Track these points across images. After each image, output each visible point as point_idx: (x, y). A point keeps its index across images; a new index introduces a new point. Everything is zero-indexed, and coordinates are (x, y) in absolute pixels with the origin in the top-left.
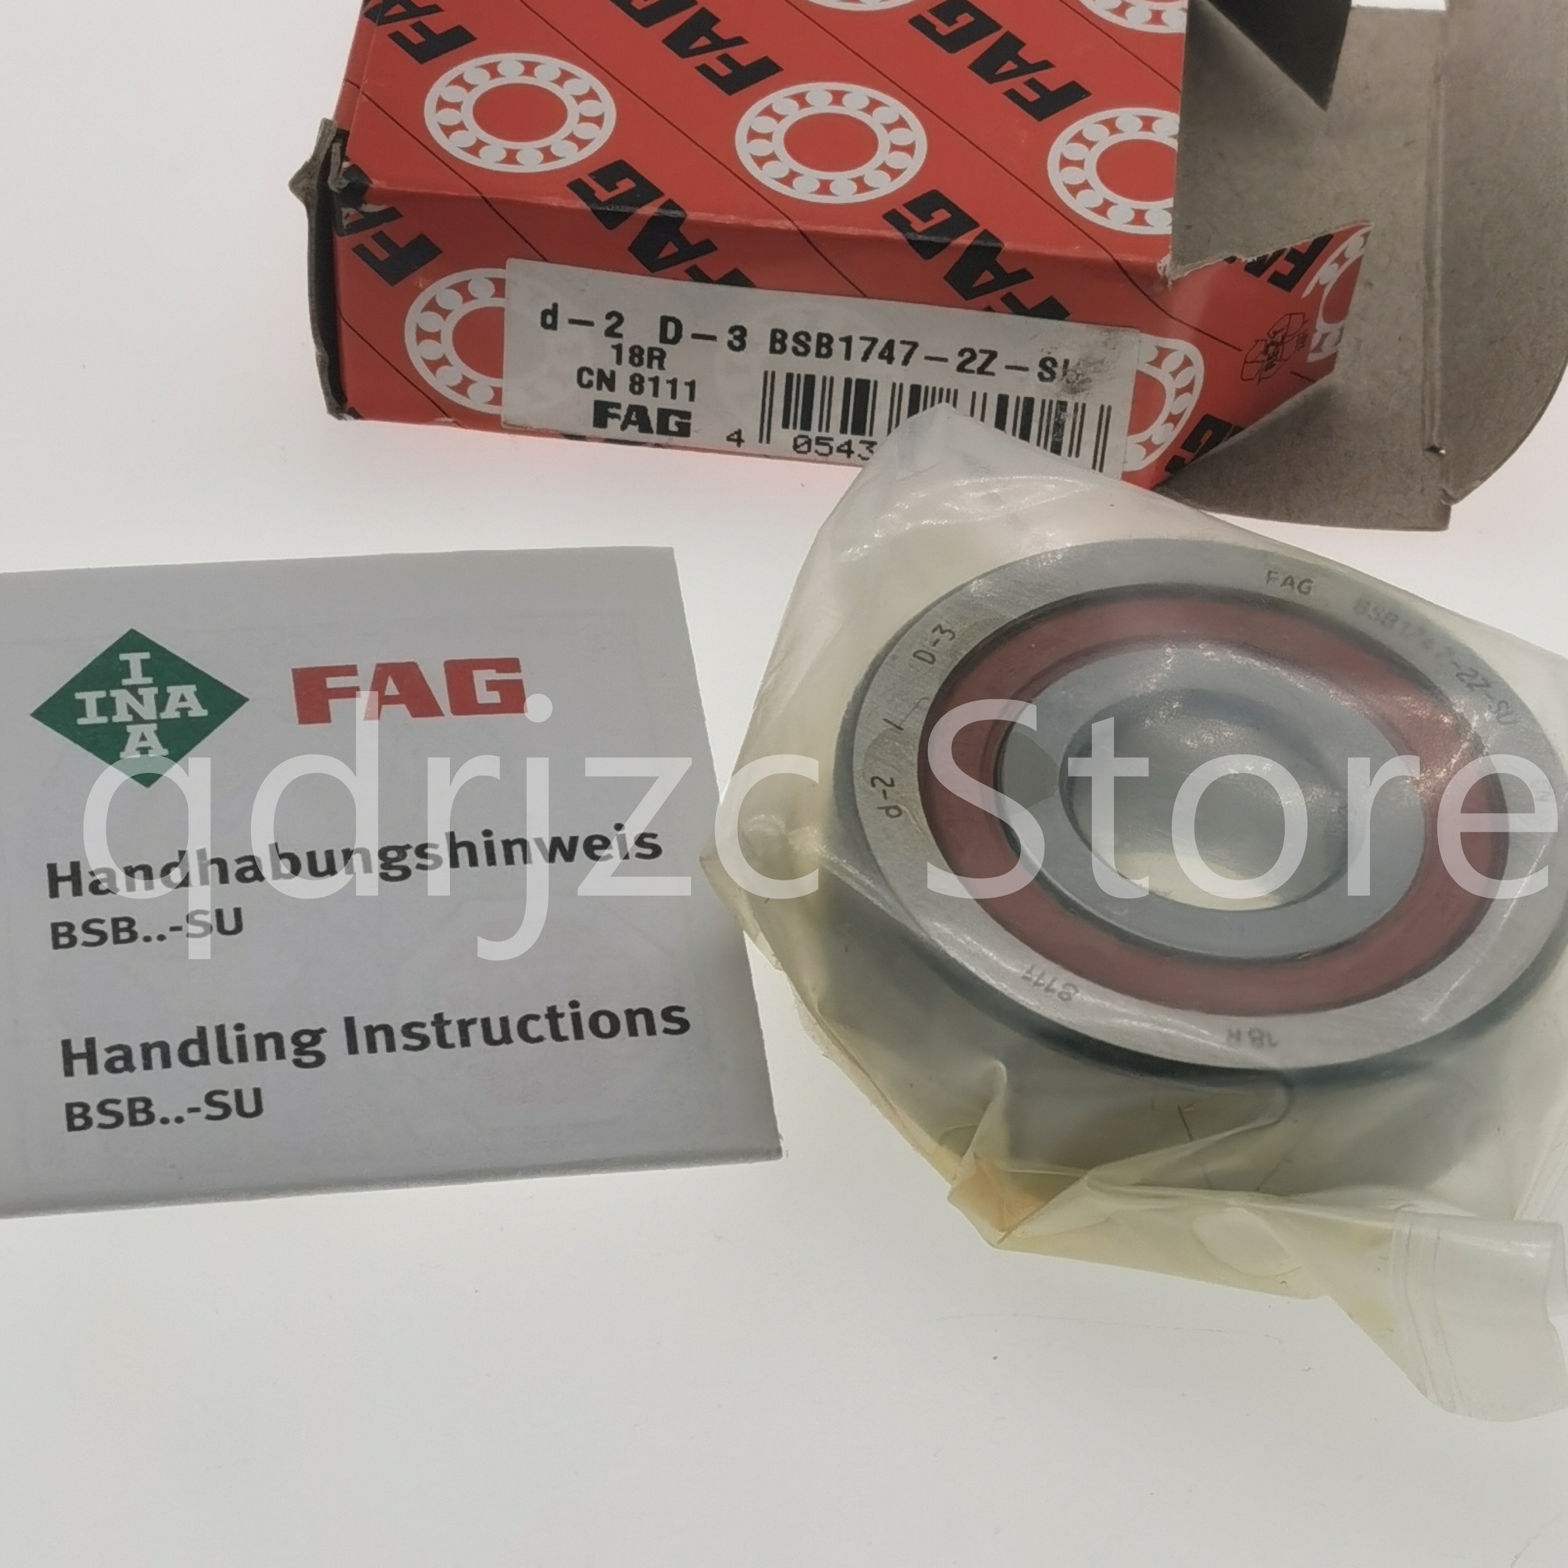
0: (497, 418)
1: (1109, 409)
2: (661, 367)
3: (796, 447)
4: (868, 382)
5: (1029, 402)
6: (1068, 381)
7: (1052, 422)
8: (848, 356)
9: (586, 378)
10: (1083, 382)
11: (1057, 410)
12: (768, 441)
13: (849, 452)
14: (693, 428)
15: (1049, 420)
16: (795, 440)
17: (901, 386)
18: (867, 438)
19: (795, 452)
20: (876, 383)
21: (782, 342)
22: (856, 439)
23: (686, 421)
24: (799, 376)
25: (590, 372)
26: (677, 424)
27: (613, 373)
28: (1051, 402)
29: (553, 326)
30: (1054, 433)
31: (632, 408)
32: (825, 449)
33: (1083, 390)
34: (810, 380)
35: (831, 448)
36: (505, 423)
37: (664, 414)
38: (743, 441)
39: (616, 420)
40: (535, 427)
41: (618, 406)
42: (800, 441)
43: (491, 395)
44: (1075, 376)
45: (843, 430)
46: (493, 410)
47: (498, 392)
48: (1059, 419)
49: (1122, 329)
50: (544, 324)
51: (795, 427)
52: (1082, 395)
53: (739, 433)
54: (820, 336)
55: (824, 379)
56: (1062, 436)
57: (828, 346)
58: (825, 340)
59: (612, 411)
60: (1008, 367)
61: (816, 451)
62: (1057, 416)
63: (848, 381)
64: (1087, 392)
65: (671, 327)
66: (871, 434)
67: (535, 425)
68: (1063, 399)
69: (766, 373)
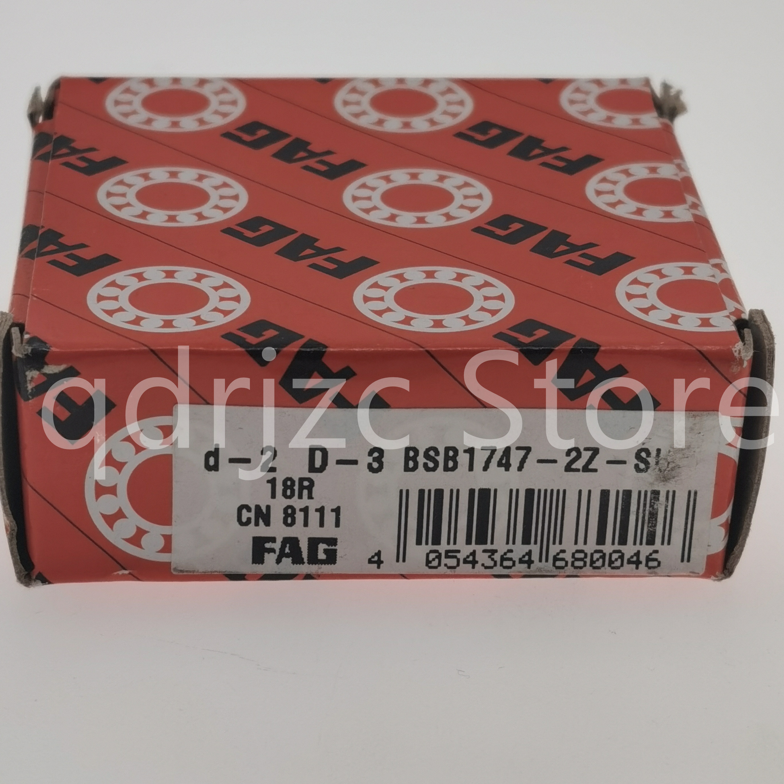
0: (167, 565)
1: (696, 493)
2: (310, 497)
3: (428, 562)
4: (489, 490)
5: (628, 494)
6: (660, 470)
7: (647, 513)
8: (471, 468)
9: (245, 515)
10: (673, 469)
11: (651, 500)
12: (404, 560)
13: (474, 563)
14: (339, 554)
15: (644, 511)
16: (428, 555)
17: (518, 491)
18: (489, 547)
19: (427, 568)
20: (496, 491)
21: (414, 459)
22: (479, 548)
23: (333, 547)
24: (430, 491)
25: (249, 509)
26: (326, 551)
27: (268, 507)
28: (646, 492)
29: (215, 468)
30: (649, 523)
31: (286, 540)
32: (452, 562)
33: (674, 477)
34: (439, 493)
35: (458, 560)
36: (175, 569)
37: (314, 543)
38: (382, 562)
39: (272, 554)
40: (201, 570)
41: (273, 540)
42: (432, 556)
43: (161, 543)
44: (666, 464)
45: (469, 542)
46: (164, 558)
47: (168, 539)
48: (653, 509)
49: (705, 413)
50: (208, 467)
51: (427, 543)
52: (672, 481)
53: (379, 554)
54: (447, 449)
55: (452, 491)
56: (655, 526)
57: (454, 459)
58: (451, 453)
59: (268, 545)
60: (609, 462)
61: (446, 565)
62: (651, 506)
63: (472, 492)
64: (676, 478)
65: (318, 455)
66: (492, 543)
67: (201, 569)
68: (656, 488)
69: (401, 491)
